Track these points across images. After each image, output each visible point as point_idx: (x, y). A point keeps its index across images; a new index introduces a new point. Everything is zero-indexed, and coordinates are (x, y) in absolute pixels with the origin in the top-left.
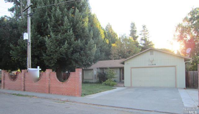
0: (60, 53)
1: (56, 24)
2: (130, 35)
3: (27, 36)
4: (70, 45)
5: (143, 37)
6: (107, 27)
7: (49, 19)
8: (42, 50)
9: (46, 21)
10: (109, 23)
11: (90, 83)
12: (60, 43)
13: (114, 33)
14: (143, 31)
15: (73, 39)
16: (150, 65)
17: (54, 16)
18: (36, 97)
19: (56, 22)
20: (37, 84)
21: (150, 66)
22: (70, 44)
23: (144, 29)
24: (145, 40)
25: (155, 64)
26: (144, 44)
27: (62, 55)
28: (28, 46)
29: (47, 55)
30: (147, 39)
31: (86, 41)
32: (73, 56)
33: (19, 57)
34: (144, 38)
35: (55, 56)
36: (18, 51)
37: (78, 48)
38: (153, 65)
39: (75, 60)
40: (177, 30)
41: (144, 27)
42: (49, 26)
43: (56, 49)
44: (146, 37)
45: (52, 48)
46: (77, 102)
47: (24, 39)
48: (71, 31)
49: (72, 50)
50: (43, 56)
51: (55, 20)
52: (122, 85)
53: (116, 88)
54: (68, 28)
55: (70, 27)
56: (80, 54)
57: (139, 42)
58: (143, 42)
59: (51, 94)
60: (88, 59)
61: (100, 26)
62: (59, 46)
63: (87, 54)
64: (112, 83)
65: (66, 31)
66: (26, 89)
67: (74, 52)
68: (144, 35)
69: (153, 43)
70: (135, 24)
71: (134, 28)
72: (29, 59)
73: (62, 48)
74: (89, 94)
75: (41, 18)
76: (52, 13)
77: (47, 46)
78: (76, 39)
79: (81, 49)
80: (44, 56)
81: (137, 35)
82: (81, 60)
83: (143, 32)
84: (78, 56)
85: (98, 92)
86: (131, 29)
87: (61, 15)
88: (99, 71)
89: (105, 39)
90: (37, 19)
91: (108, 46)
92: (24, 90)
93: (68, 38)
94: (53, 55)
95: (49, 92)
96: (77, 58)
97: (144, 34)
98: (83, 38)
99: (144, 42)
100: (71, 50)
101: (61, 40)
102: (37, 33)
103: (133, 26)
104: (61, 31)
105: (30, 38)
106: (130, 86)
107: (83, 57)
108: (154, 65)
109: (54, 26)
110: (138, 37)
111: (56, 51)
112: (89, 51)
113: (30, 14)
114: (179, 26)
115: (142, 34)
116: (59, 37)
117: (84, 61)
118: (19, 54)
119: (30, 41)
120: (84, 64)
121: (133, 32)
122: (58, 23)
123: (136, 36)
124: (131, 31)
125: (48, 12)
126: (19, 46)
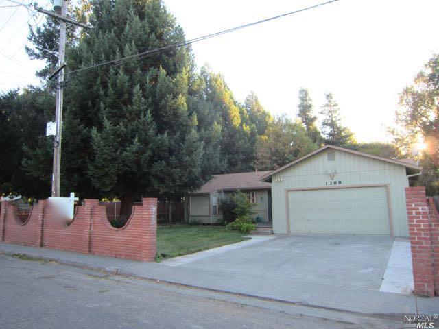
0: (124, 162)
1: (117, 100)
2: (299, 115)
3: (53, 129)
4: (147, 144)
5: (328, 117)
6: (248, 100)
7: (102, 92)
8: (87, 157)
9: (98, 96)
10: (252, 92)
11: (204, 224)
12: (125, 140)
13: (264, 113)
14: (327, 105)
15: (151, 131)
16: (329, 183)
17: (114, 85)
18: (57, 261)
19: (119, 98)
20: (66, 232)
21: (329, 186)
22: (145, 142)
23: (329, 101)
24: (332, 125)
25: (340, 182)
26: (330, 135)
27: (127, 165)
28: (55, 150)
29: (97, 167)
30: (338, 122)
31: (181, 134)
32: (151, 166)
33: (40, 173)
34: (329, 122)
35: (112, 169)
36: (39, 158)
37: (164, 151)
38: (335, 183)
39: (156, 176)
40: (401, 101)
41: (329, 96)
42: (102, 105)
43: (114, 155)
44: (334, 119)
45: (105, 151)
46: (135, 277)
47: (47, 135)
48: (149, 115)
49: (150, 156)
50: (88, 169)
51: (115, 94)
52: (269, 231)
53: (250, 238)
54: (142, 108)
55: (146, 107)
56: (169, 164)
57: (319, 130)
58: (328, 129)
59: (94, 254)
60: (187, 174)
61: (231, 97)
62: (121, 148)
63: (184, 164)
64: (245, 225)
65: (138, 116)
66: (46, 242)
67: (156, 158)
68: (330, 114)
69: (352, 131)
70: (308, 92)
71: (306, 100)
72: (56, 178)
73: (126, 150)
74: (176, 256)
75: (88, 89)
76: (109, 78)
77: (95, 147)
78: (160, 131)
79: (171, 152)
80: (91, 170)
81: (312, 114)
82: (170, 175)
83: (326, 108)
84: (163, 168)
85: (200, 250)
86: (299, 103)
87: (128, 82)
88: (223, 196)
89: (241, 125)
90: (80, 92)
91: (249, 141)
92: (42, 245)
93: (141, 130)
94: (108, 167)
95: (90, 251)
96: (161, 171)
97: (330, 112)
98: (175, 128)
99: (331, 129)
100: (147, 154)
101: (126, 134)
102: (79, 120)
103: (304, 95)
104: (128, 115)
105: (60, 132)
106: (285, 231)
107: (174, 170)
108: (338, 185)
109: (113, 106)
110: (315, 118)
111: (115, 159)
112: (187, 157)
113: (61, 83)
114: (406, 91)
115: (326, 112)
116: (122, 127)
117: (177, 177)
118: (41, 166)
119: (59, 138)
120: (177, 184)
121: (305, 109)
122: (122, 99)
123: (312, 117)
124: (300, 106)
125: (102, 78)
126: (40, 148)
